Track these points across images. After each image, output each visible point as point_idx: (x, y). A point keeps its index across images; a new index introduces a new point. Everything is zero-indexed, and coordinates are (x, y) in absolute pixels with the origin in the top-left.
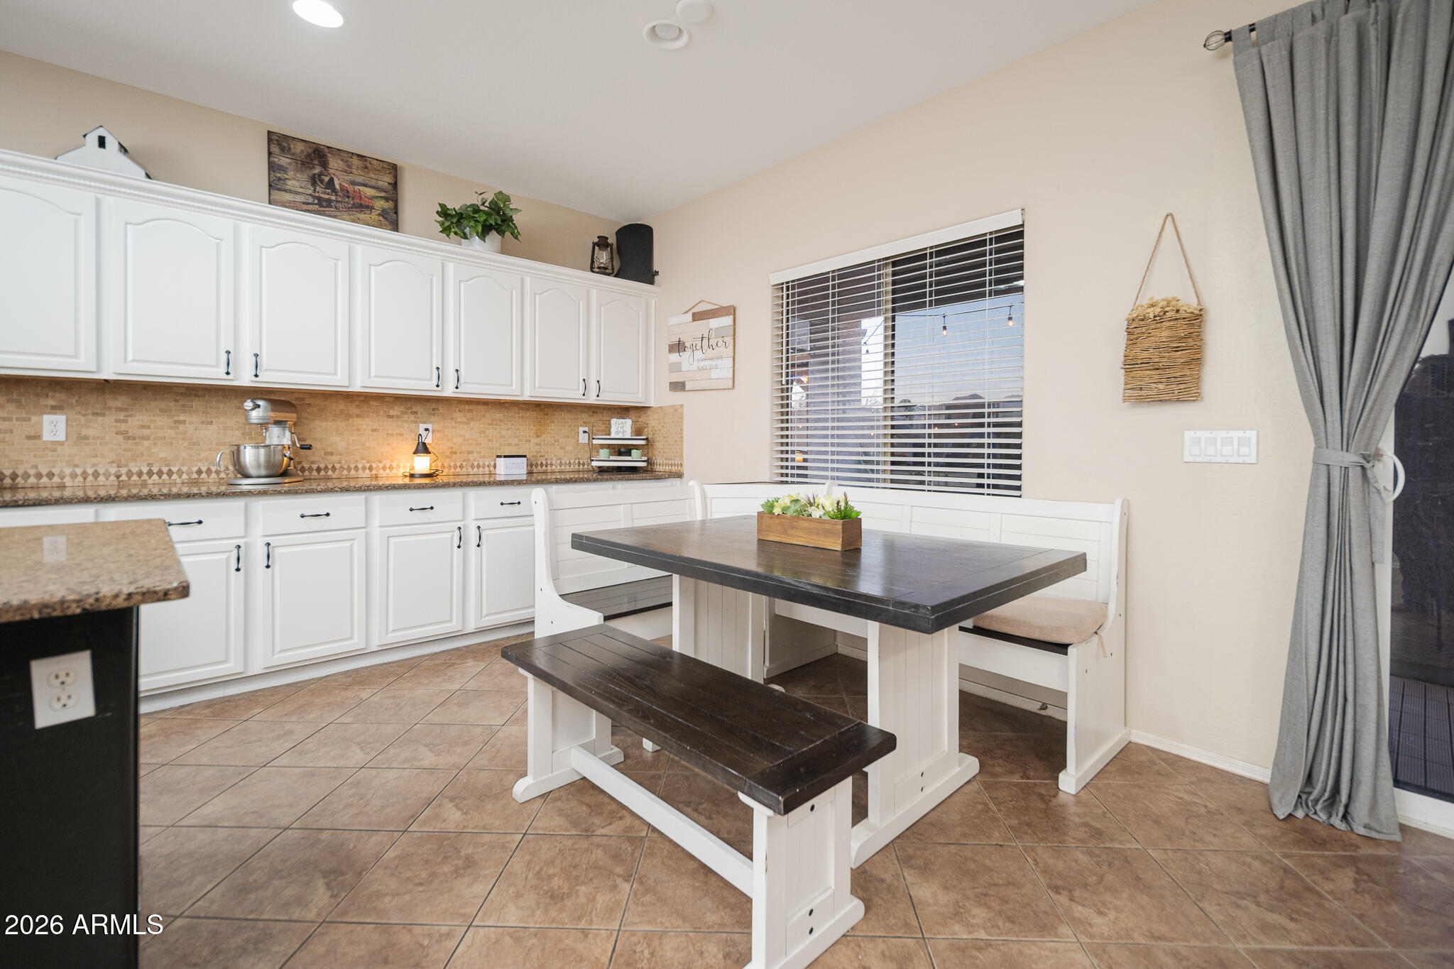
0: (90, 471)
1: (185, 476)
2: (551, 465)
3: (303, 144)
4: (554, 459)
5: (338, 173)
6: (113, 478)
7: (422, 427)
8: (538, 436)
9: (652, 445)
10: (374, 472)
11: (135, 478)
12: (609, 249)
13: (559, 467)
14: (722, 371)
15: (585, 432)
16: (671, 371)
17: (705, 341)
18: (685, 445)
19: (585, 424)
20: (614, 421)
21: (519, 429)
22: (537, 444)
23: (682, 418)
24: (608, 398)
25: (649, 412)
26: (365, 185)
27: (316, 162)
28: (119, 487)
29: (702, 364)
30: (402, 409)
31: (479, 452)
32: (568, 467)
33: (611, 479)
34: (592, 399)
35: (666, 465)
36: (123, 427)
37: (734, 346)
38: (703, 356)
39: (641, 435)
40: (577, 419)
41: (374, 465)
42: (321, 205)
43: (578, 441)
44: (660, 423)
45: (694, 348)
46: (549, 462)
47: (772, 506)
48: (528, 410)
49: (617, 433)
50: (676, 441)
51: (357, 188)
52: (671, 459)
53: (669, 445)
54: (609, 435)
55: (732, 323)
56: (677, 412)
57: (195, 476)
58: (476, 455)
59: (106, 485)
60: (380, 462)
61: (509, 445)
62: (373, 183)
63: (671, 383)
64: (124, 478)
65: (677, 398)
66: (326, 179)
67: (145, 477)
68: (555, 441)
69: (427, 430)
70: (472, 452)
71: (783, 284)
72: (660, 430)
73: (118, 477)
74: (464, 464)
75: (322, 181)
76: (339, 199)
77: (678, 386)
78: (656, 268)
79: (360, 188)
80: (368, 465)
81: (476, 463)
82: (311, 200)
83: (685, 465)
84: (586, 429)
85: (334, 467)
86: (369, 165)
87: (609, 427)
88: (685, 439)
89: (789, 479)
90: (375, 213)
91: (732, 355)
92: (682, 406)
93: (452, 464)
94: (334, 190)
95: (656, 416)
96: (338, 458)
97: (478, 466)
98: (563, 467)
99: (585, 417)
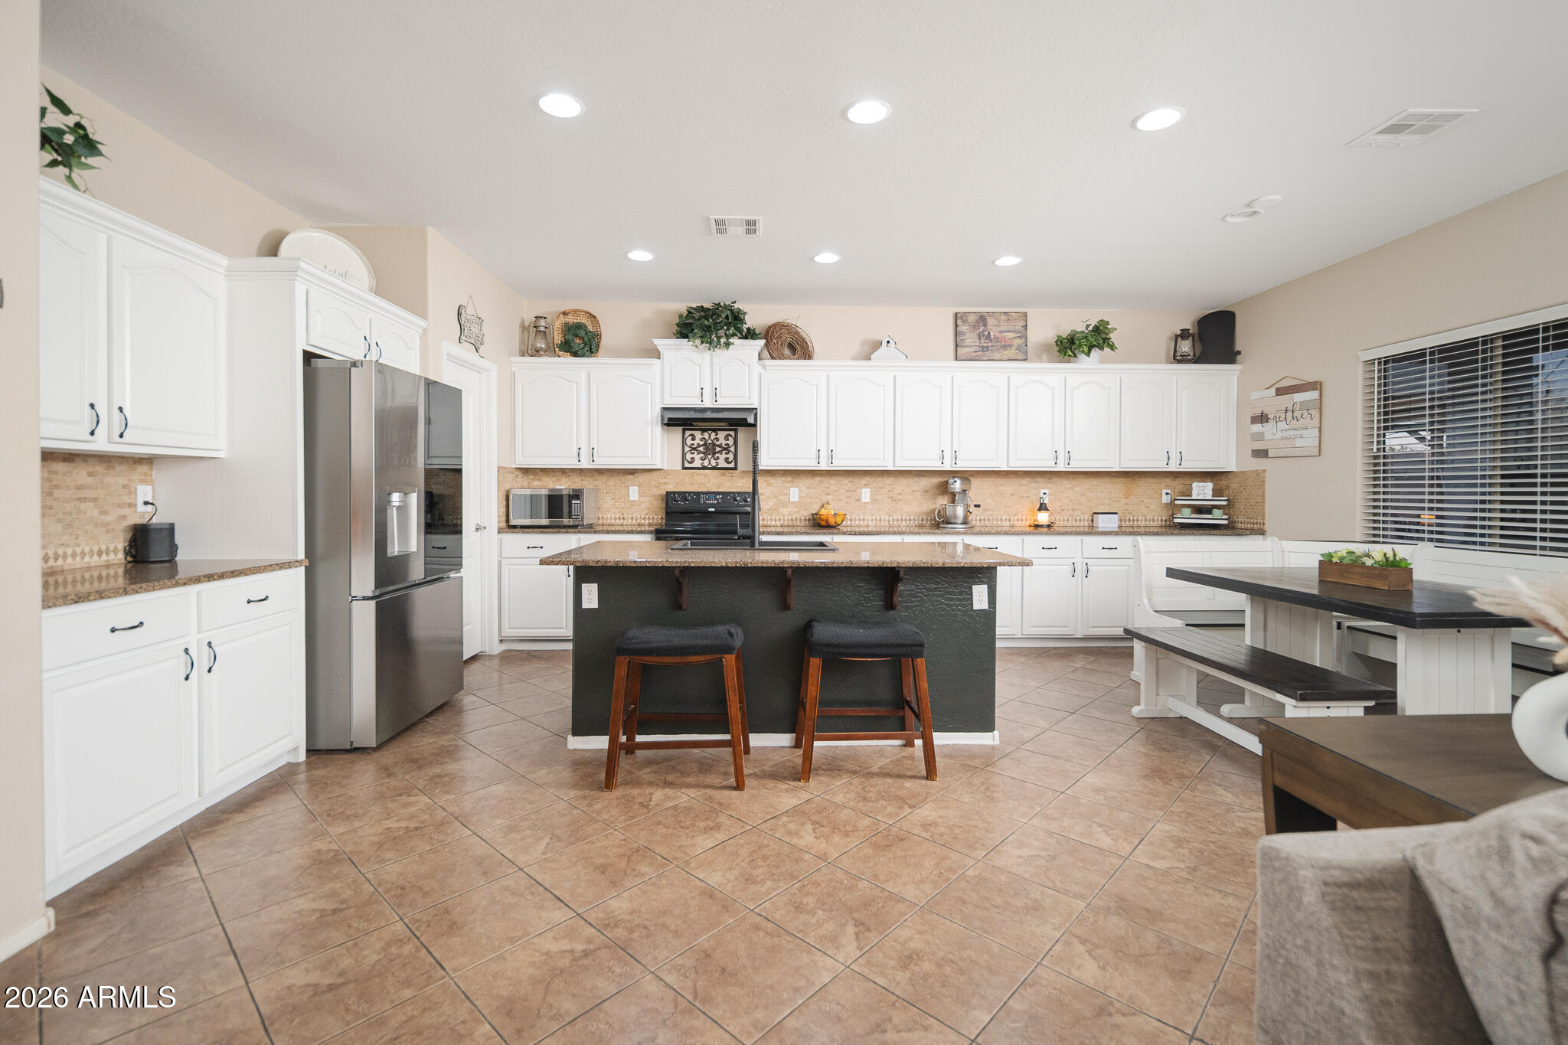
0: (878, 518)
1: (916, 522)
2: (1138, 520)
3: (974, 315)
4: (1140, 515)
5: (992, 328)
6: (887, 522)
7: (1042, 491)
8: (1126, 498)
9: (1233, 505)
10: (1011, 523)
11: (895, 522)
12: (1190, 338)
13: (1144, 523)
14: (1308, 440)
15: (1167, 494)
16: (1253, 440)
17: (1289, 414)
18: (1266, 506)
19: (1168, 487)
20: (1195, 485)
21: (1111, 492)
22: (1126, 504)
23: (1264, 481)
24: (1189, 466)
25: (1231, 476)
26: (1008, 331)
27: (981, 324)
28: (890, 527)
29: (1285, 434)
30: (1029, 480)
31: (1081, 510)
32: (1151, 522)
33: (1193, 534)
34: (1173, 467)
35: (1248, 523)
36: (891, 494)
37: (1321, 418)
38: (1287, 427)
39: (1223, 496)
40: (1160, 483)
41: (1012, 518)
42: (983, 351)
43: (1161, 501)
44: (1241, 486)
45: (1277, 420)
46: (1135, 518)
47: (1332, 557)
48: (1118, 477)
49: (1198, 494)
50: (1258, 502)
51: (1003, 334)
52: (1252, 518)
53: (1251, 505)
54: (1190, 495)
55: (1318, 397)
56: (1259, 477)
57: (921, 522)
58: (1078, 512)
59: (884, 525)
60: (1015, 516)
61: (1103, 504)
62: (1013, 329)
63: (1253, 451)
64: (891, 522)
65: (1259, 464)
66: (986, 333)
67: (900, 522)
68: (1141, 501)
69: (1045, 494)
70: (1075, 510)
71: (1375, 360)
72: (1242, 492)
73: (889, 521)
74: (1070, 518)
75: (984, 336)
76: (993, 344)
77: (1261, 454)
78: (1238, 348)
79: (1006, 334)
80: (1008, 518)
81: (1078, 518)
82: (978, 349)
83: (1266, 524)
84: (1169, 491)
85: (989, 518)
86: (1010, 318)
87: (1191, 490)
88: (1267, 500)
89: (1381, 540)
90: (1014, 348)
91: (1318, 426)
92: (1264, 471)
93: (1062, 518)
94: (990, 340)
95: (1238, 480)
96: (990, 512)
97: (1080, 520)
98: (1147, 523)
99: (1168, 481)
